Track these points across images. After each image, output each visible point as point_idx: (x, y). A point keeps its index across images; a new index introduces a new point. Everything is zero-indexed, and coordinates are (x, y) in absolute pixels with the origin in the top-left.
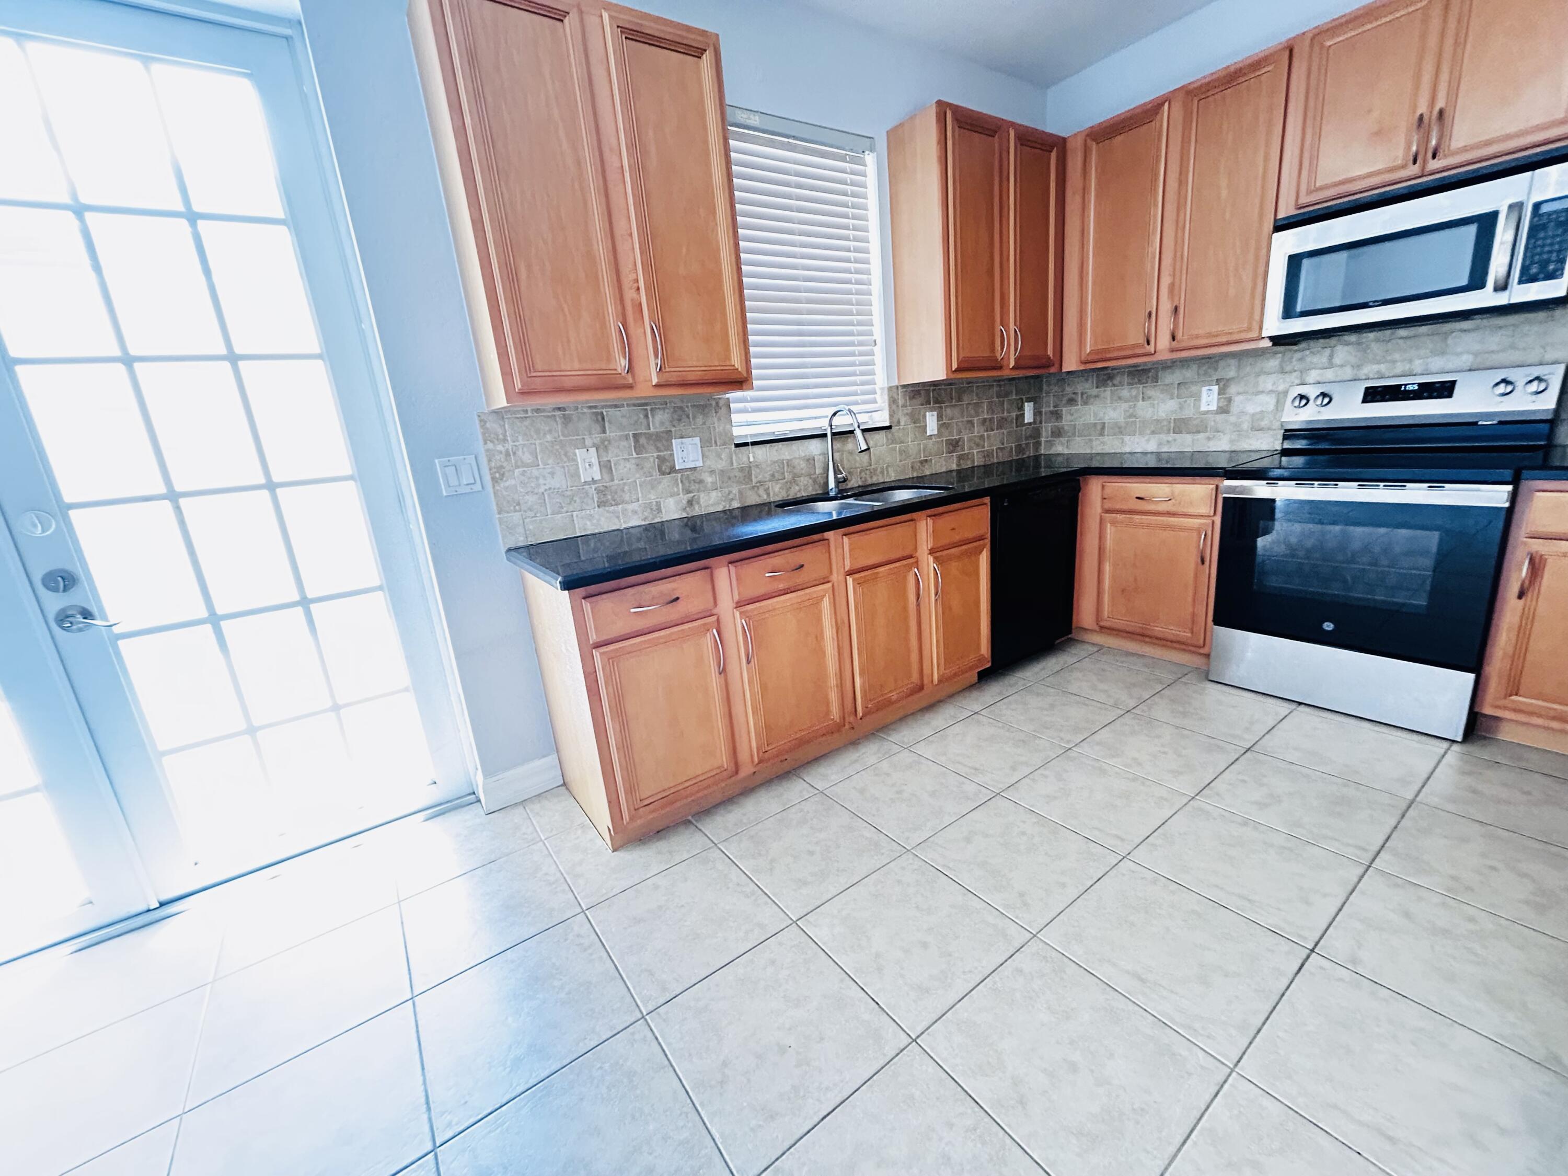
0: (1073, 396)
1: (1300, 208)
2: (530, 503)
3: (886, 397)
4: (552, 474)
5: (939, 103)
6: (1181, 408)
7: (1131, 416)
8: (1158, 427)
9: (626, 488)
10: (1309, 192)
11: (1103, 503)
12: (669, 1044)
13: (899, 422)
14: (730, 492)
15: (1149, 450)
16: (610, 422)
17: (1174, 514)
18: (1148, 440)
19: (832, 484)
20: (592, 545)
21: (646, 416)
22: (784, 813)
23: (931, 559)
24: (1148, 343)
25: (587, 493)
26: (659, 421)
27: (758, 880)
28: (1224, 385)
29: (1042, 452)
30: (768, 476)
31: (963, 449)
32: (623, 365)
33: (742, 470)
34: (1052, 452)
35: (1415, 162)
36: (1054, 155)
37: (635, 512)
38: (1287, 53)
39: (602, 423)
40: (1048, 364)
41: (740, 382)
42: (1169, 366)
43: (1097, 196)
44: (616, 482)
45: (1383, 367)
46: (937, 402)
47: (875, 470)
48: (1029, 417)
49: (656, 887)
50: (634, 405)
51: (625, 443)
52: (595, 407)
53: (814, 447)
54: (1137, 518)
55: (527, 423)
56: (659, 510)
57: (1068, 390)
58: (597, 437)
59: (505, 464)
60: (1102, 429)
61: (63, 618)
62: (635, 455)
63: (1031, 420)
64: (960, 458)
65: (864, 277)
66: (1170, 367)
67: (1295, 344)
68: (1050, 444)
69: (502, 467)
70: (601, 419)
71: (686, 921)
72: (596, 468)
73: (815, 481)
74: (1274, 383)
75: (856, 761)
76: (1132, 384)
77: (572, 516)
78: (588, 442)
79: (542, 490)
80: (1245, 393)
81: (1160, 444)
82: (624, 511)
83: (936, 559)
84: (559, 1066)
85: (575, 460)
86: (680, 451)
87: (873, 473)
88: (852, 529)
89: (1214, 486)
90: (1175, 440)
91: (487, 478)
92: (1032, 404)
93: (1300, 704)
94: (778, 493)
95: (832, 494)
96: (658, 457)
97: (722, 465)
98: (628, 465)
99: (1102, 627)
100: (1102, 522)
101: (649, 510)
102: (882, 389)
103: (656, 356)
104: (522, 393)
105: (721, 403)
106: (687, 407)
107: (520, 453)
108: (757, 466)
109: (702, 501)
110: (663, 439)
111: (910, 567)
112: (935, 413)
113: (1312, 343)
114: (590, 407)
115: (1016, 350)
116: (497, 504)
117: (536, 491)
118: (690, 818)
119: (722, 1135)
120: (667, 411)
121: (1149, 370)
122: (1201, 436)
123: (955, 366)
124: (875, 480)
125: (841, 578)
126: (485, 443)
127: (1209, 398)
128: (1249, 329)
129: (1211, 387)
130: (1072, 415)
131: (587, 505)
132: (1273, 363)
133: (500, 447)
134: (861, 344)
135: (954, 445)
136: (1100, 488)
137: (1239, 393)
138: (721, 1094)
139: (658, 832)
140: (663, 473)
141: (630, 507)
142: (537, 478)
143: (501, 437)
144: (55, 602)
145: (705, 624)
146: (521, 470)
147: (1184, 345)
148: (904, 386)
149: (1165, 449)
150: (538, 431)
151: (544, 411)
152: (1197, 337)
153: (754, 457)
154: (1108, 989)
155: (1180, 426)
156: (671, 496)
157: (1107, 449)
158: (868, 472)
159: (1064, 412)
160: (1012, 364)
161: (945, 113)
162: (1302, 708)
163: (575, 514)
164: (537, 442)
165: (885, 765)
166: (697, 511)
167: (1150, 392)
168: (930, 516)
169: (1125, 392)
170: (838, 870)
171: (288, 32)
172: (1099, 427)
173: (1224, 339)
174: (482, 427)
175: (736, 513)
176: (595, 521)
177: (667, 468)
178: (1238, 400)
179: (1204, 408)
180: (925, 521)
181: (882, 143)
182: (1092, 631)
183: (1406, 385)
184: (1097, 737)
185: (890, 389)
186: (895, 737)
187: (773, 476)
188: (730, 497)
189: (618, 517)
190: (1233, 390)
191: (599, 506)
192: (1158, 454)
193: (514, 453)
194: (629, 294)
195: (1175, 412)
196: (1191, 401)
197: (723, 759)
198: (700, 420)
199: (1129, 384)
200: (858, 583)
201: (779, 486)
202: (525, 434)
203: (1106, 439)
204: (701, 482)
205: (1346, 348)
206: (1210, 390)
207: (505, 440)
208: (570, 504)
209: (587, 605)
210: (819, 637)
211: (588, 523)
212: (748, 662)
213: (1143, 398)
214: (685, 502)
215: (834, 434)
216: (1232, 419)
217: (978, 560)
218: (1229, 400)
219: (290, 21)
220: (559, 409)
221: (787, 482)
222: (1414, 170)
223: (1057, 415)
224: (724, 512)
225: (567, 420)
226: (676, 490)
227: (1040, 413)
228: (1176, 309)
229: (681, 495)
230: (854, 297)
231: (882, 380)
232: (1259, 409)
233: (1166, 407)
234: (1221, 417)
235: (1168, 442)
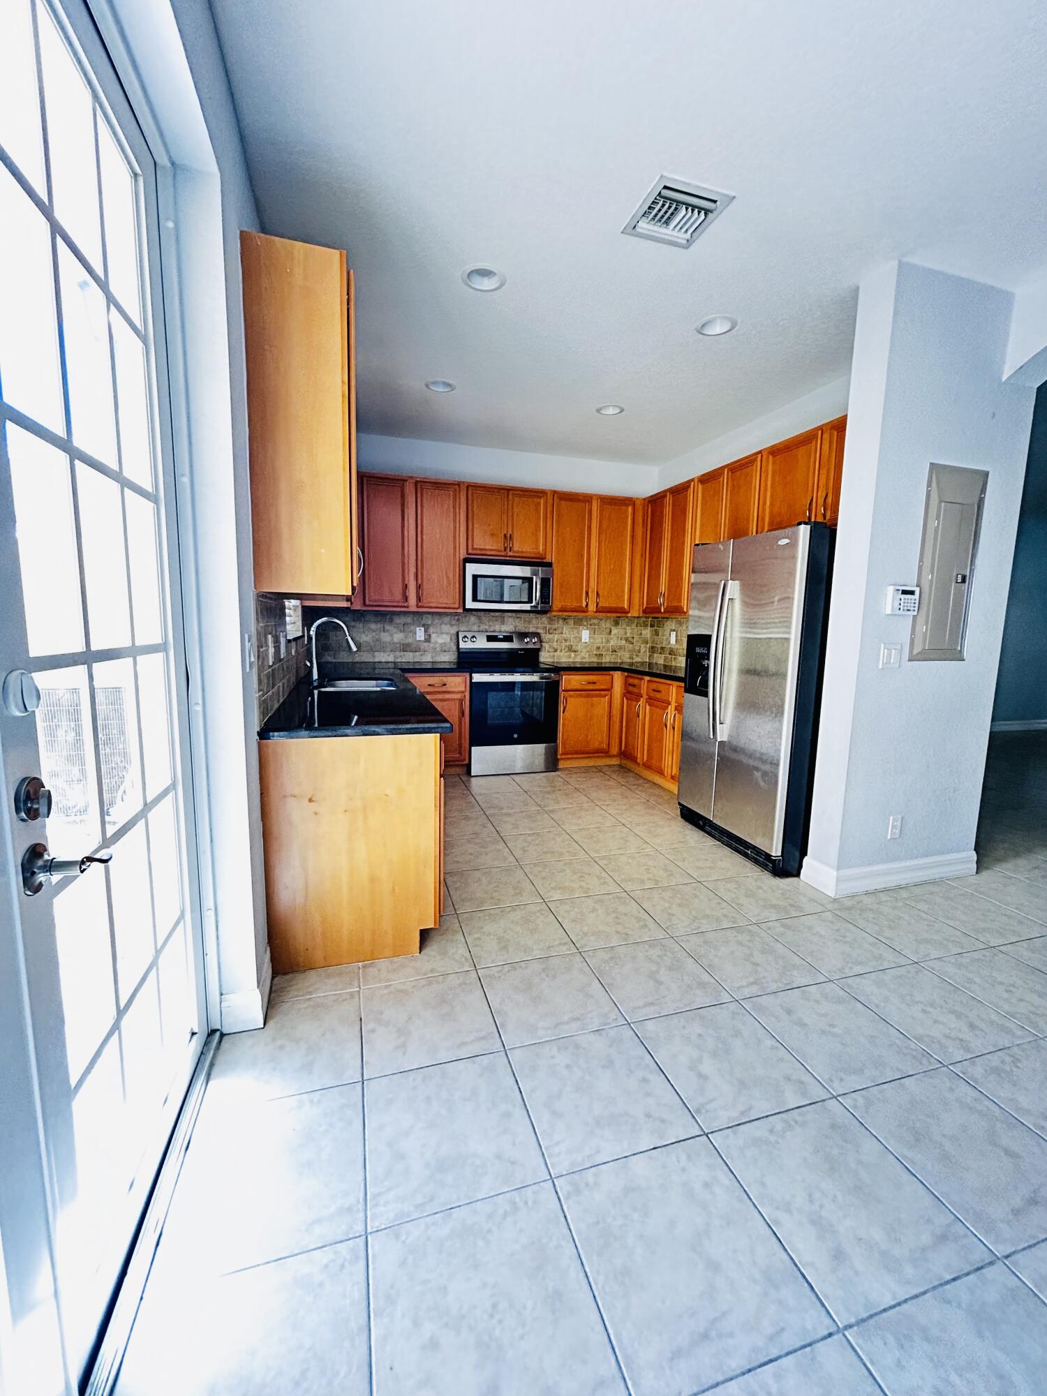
1: (470, 555)
2: (263, 683)
6: (406, 638)
7: (377, 640)
8: (393, 648)
9: (275, 672)
14: (288, 680)
15: (390, 661)
17: (447, 692)
18: (389, 655)
24: (407, 601)
25: (270, 675)
26: (278, 616)
28: (427, 628)
35: (505, 550)
42: (406, 614)
44: (274, 667)
45: (488, 628)
51: (274, 633)
58: (271, 625)
59: (259, 644)
62: (276, 644)
72: (272, 652)
78: (270, 629)
80: (436, 632)
81: (396, 657)
85: (268, 644)
91: (256, 656)
116: (258, 684)
122: (417, 653)
126: (256, 622)
127: (420, 633)
128: (455, 603)
130: (337, 636)
131: (270, 686)
133: (259, 627)
137: (433, 632)
140: (280, 661)
141: (276, 690)
142: (264, 659)
143: (259, 617)
146: (261, 650)
147: (424, 605)
149: (400, 660)
150: (263, 615)
152: (431, 602)
155: (405, 648)
164: (263, 626)
167: (387, 627)
169: (373, 626)
170: (517, 883)
173: (444, 605)
178: (433, 636)
179: (418, 639)
183: (497, 635)
188: (288, 683)
189: (275, 699)
190: (431, 630)
191: (272, 688)
192: (395, 663)
193: (260, 635)
195: (403, 639)
196: (411, 634)
204: (284, 670)
206: (420, 629)
207: (259, 621)
211: (270, 704)
213: (384, 630)
214: (283, 686)
216: (432, 645)
218: (430, 636)
222: (505, 553)
225: (266, 607)
226: (282, 675)
232: (443, 641)
233: (398, 637)
234: (426, 644)
235: (401, 656)
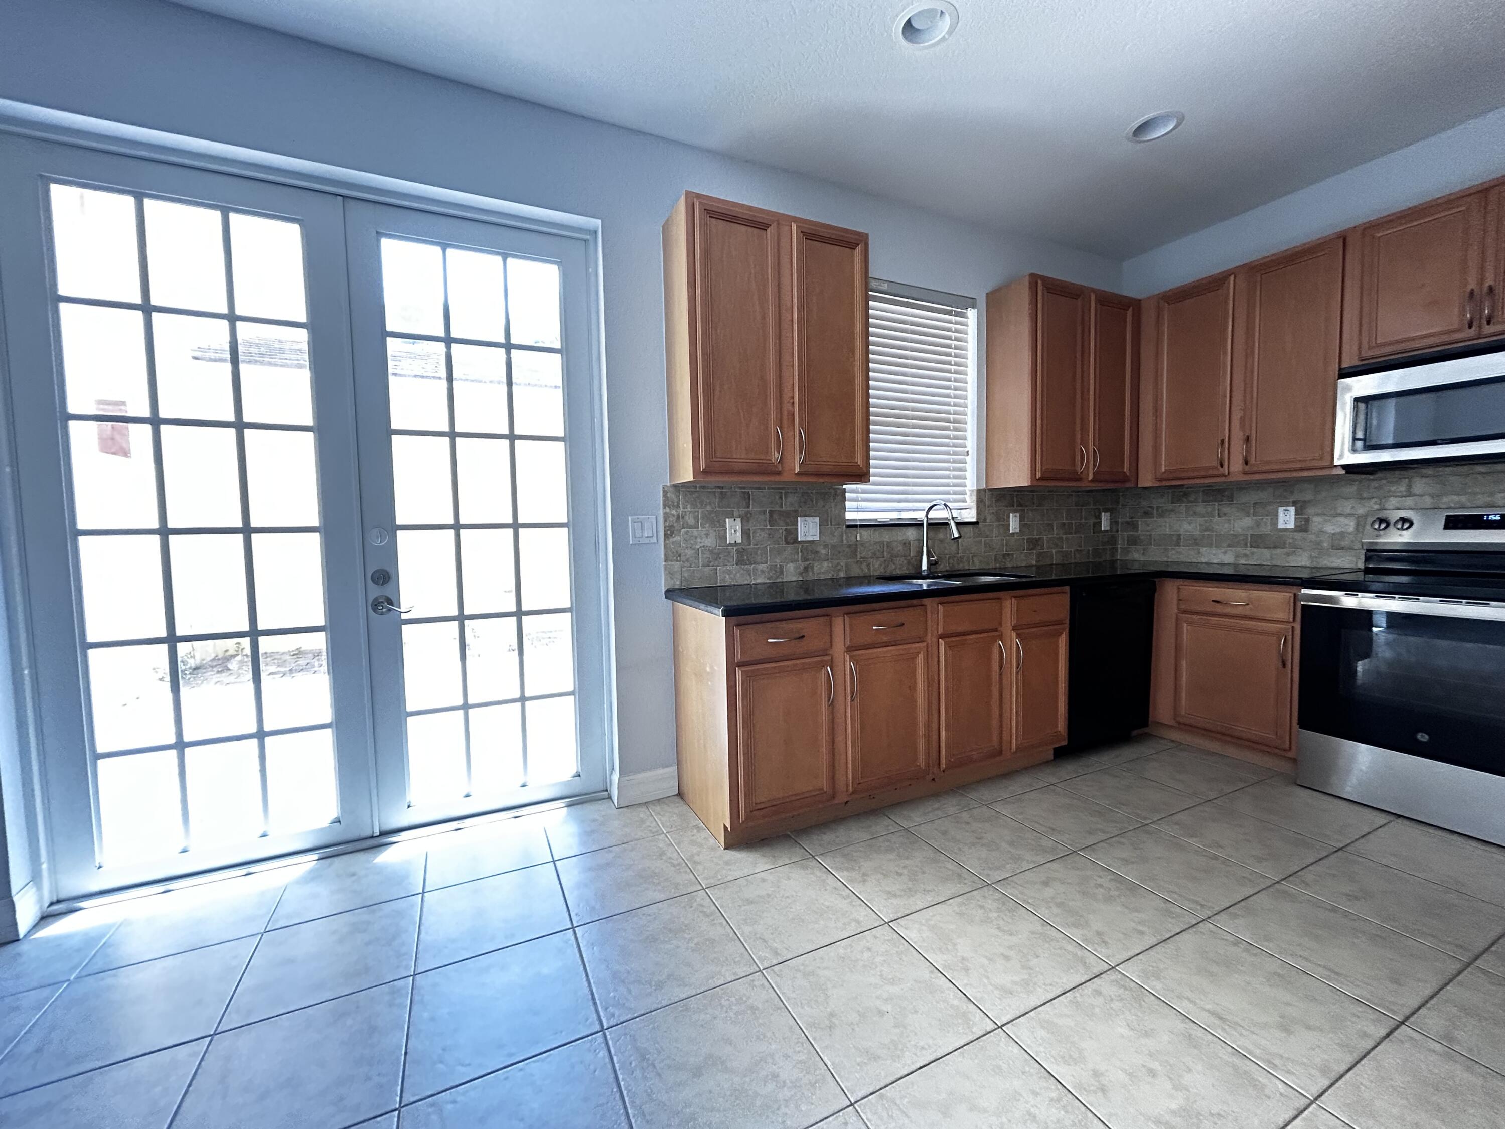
0: (1149, 509)
1: (1362, 360)
2: (688, 557)
3: (974, 498)
4: (707, 535)
5: (1032, 276)
6: (1258, 525)
7: (1206, 530)
8: (1234, 541)
9: (759, 552)
10: (1370, 348)
11: (1178, 604)
12: (783, 993)
13: (985, 520)
14: (838, 564)
15: (1226, 561)
16: (753, 499)
17: (1251, 618)
18: (1225, 553)
19: (924, 566)
20: (728, 594)
21: (781, 498)
22: (874, 841)
23: (1014, 635)
24: (1222, 466)
25: (729, 553)
26: (790, 502)
27: (853, 887)
28: (1301, 506)
29: (1119, 558)
30: (870, 555)
31: (1043, 548)
32: (776, 456)
33: (849, 546)
34: (1127, 558)
35: (1470, 327)
36: (1129, 313)
37: (763, 571)
38: (1341, 241)
39: (747, 501)
40: (1126, 479)
41: (862, 476)
42: (1242, 487)
43: (1169, 345)
44: (752, 546)
45: (1463, 499)
46: (1020, 505)
47: (962, 558)
48: (1105, 525)
49: (763, 880)
50: (773, 488)
51: (762, 517)
52: (744, 488)
53: (911, 534)
54: (1215, 619)
55: (697, 495)
56: (782, 572)
57: (1144, 503)
58: (743, 511)
59: (675, 525)
60: (1178, 540)
61: (376, 605)
62: (768, 527)
63: (1108, 528)
64: (1039, 555)
65: (962, 401)
66: (1244, 488)
67: (1371, 473)
68: (1126, 551)
69: (672, 526)
70: (747, 497)
71: (791, 908)
72: (739, 534)
73: (909, 563)
74: (1353, 508)
75: (938, 809)
76: (1208, 501)
77: (716, 569)
78: (736, 514)
79: (698, 547)
80: (1324, 515)
81: (1237, 557)
82: (755, 569)
83: (1019, 636)
84: (694, 993)
85: (725, 526)
86: (803, 526)
87: (960, 560)
88: (946, 599)
89: (1292, 595)
90: (1253, 554)
91: (662, 534)
92: (1108, 514)
93: (1400, 816)
94: (877, 568)
95: (924, 574)
96: (786, 530)
97: (835, 541)
98: (762, 534)
99: (1180, 723)
100: (1177, 619)
101: (774, 572)
102: (973, 491)
103: (801, 452)
104: (705, 472)
105: (839, 491)
106: (812, 493)
107: (687, 518)
108: (862, 545)
109: (815, 568)
110: (791, 518)
111: (994, 640)
112: (1018, 515)
113: (1388, 474)
114: (741, 488)
115: (1094, 465)
116: (665, 555)
117: (694, 547)
118: (789, 833)
119: (833, 1064)
120: (796, 495)
121: (1224, 490)
122: (1279, 551)
123: (1039, 475)
124: (961, 566)
125: (935, 640)
126: (664, 508)
127: (1287, 518)
128: (1321, 458)
129: (1288, 508)
130: (1148, 525)
131: (729, 562)
132: (1351, 489)
133: (674, 512)
134: (955, 453)
135: (1034, 543)
136: (1176, 591)
137: (1318, 515)
138: (830, 1035)
139: (762, 840)
140: (787, 543)
141: (760, 567)
142: (696, 538)
143: (676, 504)
144: (375, 592)
145: (822, 661)
146: (686, 530)
147: (1255, 469)
148: (991, 490)
149: (1242, 562)
150: (702, 503)
151: (708, 488)
152: (1268, 462)
153: (860, 537)
154: (1187, 1020)
155: (1257, 541)
156: (792, 562)
157: (1183, 558)
158: (955, 559)
159: (1140, 523)
160: (1091, 477)
161: (1037, 283)
162: (1400, 821)
163: (718, 568)
164: (700, 511)
165: (965, 816)
166: (811, 576)
167: (1225, 510)
168: (1015, 597)
169: (1200, 508)
170: (924, 890)
171: (588, 237)
172: (1175, 538)
173: (1298, 465)
174: (664, 496)
175: (841, 582)
176: (732, 576)
177: (791, 537)
178: (1316, 519)
179: (1281, 526)
180: (1009, 601)
181: (982, 302)
182: (1171, 727)
183: (1488, 515)
184: (1176, 818)
185: (979, 491)
186: (973, 795)
187: (874, 554)
188: (839, 567)
189: (750, 575)
190: (1310, 511)
191: (737, 564)
192: (1235, 565)
193: (683, 518)
194: (787, 407)
195: (1252, 528)
196: (1267, 520)
197: (823, 783)
198: (821, 503)
199: (1204, 501)
200: (949, 646)
201: (879, 563)
202: (692, 504)
203: (1182, 549)
204: (817, 552)
205: (1424, 480)
206: (1286, 510)
207: (678, 507)
208: (716, 560)
209: (737, 632)
210: (913, 688)
211: (728, 577)
212: (852, 700)
213: (1218, 514)
214: (802, 568)
215: (929, 525)
216: (1312, 537)
217: (1057, 642)
218: (1307, 520)
219: (590, 231)
220: (719, 487)
221: (885, 561)
222: (1472, 332)
223: (1133, 526)
224: (832, 579)
225: (723, 496)
226: (796, 557)
227: (1117, 523)
228: (1247, 439)
229: (800, 562)
230: (951, 417)
231: (971, 482)
232: (1338, 530)
233: (1243, 524)
234: (1298, 536)
235: (1246, 556)
